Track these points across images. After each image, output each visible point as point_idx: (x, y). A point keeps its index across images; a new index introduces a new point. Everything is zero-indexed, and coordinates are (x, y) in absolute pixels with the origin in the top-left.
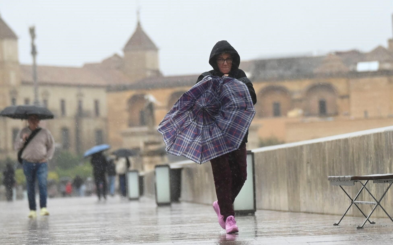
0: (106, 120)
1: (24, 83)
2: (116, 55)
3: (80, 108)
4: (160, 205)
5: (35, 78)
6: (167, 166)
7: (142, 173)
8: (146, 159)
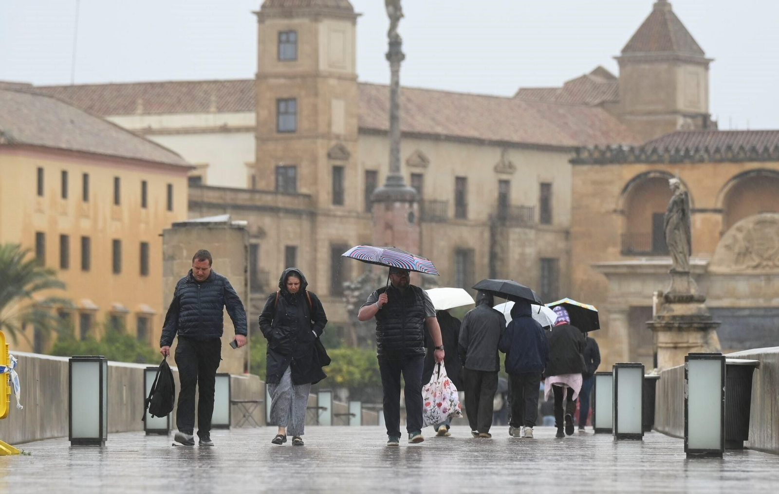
0: (567, 234)
1: (365, 131)
2: (600, 71)
3: (503, 199)
4: (694, 454)
5: (394, 118)
6: (717, 357)
7: (651, 373)
8: (663, 338)
